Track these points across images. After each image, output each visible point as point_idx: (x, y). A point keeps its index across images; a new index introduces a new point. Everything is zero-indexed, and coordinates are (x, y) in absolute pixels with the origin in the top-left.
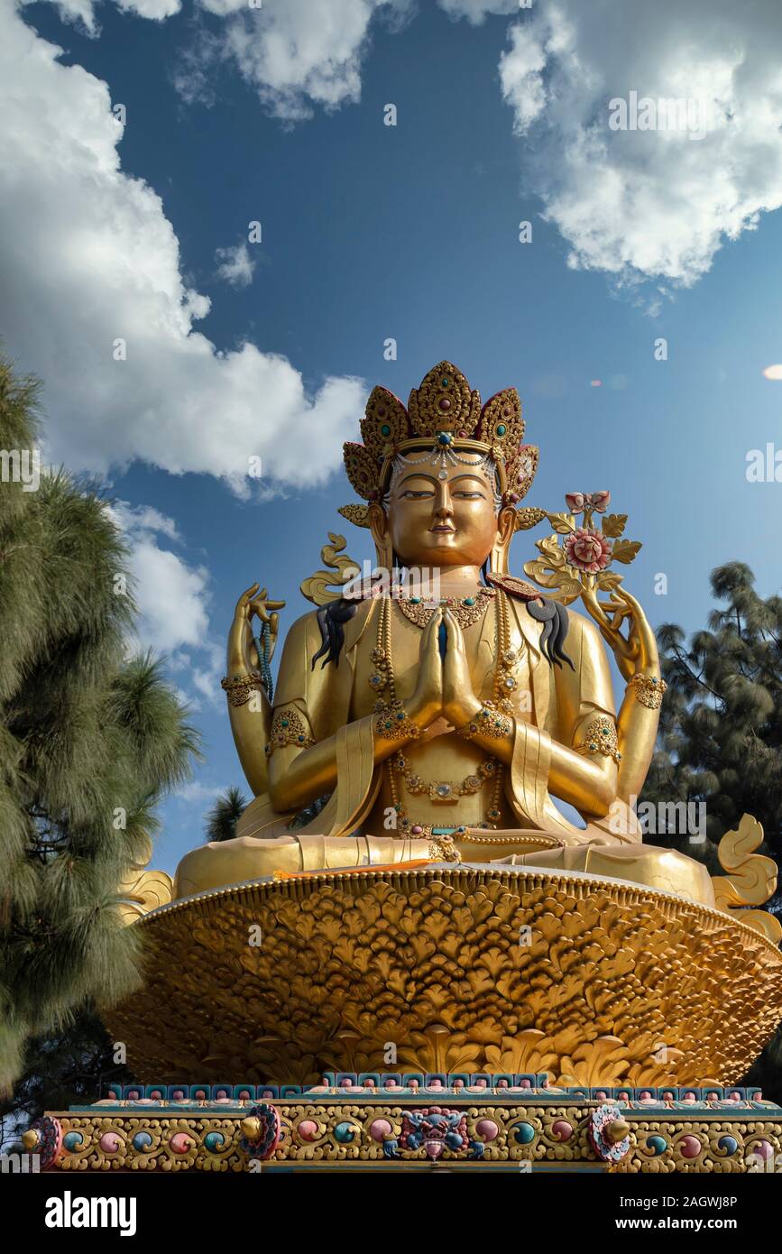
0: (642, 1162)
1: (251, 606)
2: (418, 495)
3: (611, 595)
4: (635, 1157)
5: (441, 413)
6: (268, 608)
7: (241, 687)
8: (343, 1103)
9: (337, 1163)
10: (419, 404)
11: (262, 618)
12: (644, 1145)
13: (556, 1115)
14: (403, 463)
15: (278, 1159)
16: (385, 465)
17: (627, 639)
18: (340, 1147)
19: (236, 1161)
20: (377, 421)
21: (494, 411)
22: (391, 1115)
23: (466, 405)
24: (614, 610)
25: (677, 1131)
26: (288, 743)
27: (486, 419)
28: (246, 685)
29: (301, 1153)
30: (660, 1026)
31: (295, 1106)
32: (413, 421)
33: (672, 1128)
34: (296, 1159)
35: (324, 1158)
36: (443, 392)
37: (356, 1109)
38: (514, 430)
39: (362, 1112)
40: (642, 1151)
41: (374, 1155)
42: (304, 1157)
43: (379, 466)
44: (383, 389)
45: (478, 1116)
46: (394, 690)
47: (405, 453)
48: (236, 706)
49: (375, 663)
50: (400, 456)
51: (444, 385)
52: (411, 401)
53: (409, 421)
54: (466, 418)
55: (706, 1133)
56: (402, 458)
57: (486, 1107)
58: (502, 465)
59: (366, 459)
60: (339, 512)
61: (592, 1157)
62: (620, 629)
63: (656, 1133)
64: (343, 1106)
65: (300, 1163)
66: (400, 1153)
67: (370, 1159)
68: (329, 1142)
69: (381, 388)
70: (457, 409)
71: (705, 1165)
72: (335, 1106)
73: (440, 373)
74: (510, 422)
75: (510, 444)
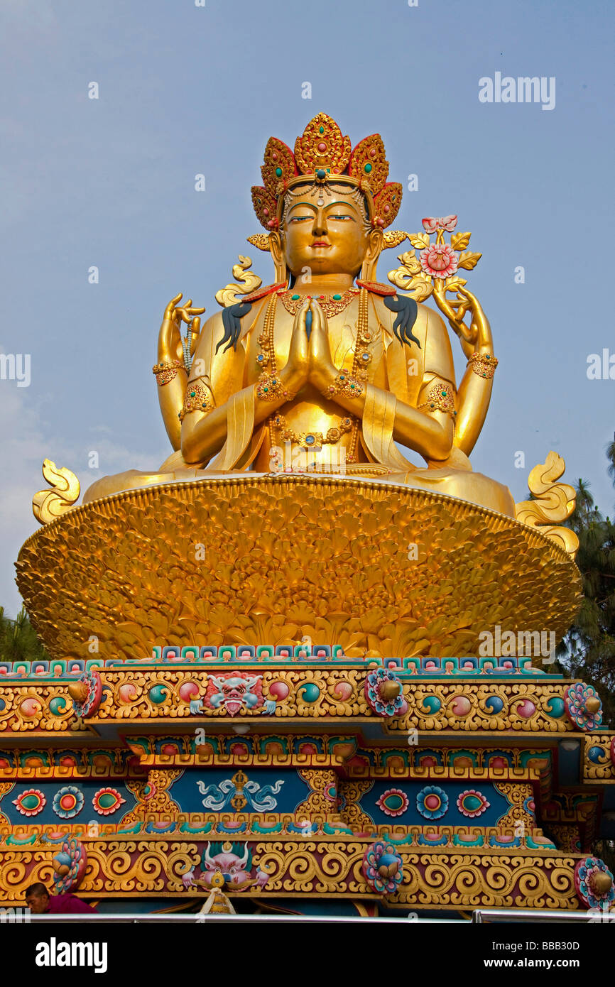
0: (419, 719)
1: (177, 311)
2: (302, 219)
3: (457, 296)
4: (413, 715)
5: (319, 155)
6: (190, 313)
7: (165, 371)
8: (157, 669)
9: (151, 721)
10: (303, 149)
11: (186, 321)
12: (420, 704)
13: (338, 677)
14: (291, 195)
15: (100, 718)
16: (280, 200)
17: (469, 328)
18: (153, 707)
19: (75, 722)
20: (273, 165)
21: (361, 152)
22: (198, 679)
23: (338, 148)
24: (457, 306)
25: (450, 693)
26: (195, 409)
27: (355, 159)
28: (169, 370)
29: (120, 713)
30: (455, 610)
31: (118, 672)
32: (298, 162)
33: (446, 690)
34: (115, 718)
35: (139, 716)
36: (319, 138)
37: (169, 675)
38: (379, 169)
39: (174, 678)
40: (419, 709)
41: (181, 714)
42: (122, 716)
43: (276, 201)
44: (276, 139)
45: (272, 678)
46: (275, 365)
47: (293, 187)
48: (162, 385)
49: (261, 345)
50: (289, 191)
51: (321, 132)
52: (297, 147)
53: (295, 162)
54: (339, 158)
55: (476, 694)
56: (291, 192)
57: (279, 671)
58: (370, 197)
59: (267, 198)
60: (248, 240)
61: (368, 713)
62: (463, 320)
63: (431, 694)
64: (157, 672)
65: (119, 721)
66: (204, 711)
67: (178, 717)
68: (144, 703)
69: (274, 138)
70: (331, 151)
71: (474, 721)
72: (151, 671)
73: (318, 123)
74: (375, 161)
75: (376, 179)
